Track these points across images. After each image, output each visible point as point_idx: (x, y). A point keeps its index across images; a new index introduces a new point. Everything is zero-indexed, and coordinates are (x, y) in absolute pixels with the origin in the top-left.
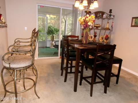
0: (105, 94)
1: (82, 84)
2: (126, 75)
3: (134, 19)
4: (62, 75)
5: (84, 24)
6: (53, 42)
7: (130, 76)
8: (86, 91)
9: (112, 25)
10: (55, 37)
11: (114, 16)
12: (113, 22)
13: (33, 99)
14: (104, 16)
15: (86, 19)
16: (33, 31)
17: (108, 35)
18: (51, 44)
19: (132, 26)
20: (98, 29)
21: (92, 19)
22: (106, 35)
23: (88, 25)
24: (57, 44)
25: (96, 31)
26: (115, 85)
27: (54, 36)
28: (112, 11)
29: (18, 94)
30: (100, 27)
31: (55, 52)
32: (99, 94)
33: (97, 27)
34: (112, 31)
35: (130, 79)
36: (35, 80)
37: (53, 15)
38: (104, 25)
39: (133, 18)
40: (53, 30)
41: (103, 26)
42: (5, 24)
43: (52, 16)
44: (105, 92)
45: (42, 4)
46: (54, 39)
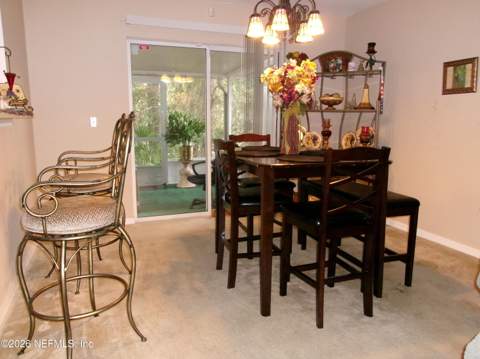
0: (367, 319)
1: (288, 290)
2: (438, 257)
3: (450, 70)
4: (219, 267)
5: (283, 91)
6: (186, 167)
7: (452, 261)
8: (302, 311)
9: (380, 95)
10: (192, 149)
11: (384, 64)
12: (382, 85)
13: (125, 344)
14: (353, 65)
15: (286, 72)
16: (117, 124)
17: (368, 128)
18: (181, 175)
19: (446, 92)
20: (334, 110)
21: (307, 73)
22: (363, 128)
23: (297, 92)
24: (200, 170)
25: (327, 116)
26: (401, 291)
27: (189, 147)
28: (376, 48)
29: (72, 323)
30: (340, 102)
31: (195, 200)
32: (346, 318)
33: (331, 104)
34: (381, 113)
35: (452, 269)
36: (128, 282)
37: (182, 76)
38: (354, 95)
39: (447, 65)
40: (184, 127)
41: (350, 99)
42: (26, 106)
43: (178, 80)
44: (368, 312)
45: (144, 39)
46: (189, 155)
